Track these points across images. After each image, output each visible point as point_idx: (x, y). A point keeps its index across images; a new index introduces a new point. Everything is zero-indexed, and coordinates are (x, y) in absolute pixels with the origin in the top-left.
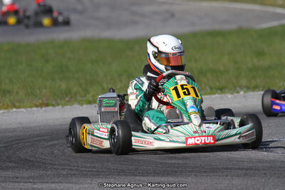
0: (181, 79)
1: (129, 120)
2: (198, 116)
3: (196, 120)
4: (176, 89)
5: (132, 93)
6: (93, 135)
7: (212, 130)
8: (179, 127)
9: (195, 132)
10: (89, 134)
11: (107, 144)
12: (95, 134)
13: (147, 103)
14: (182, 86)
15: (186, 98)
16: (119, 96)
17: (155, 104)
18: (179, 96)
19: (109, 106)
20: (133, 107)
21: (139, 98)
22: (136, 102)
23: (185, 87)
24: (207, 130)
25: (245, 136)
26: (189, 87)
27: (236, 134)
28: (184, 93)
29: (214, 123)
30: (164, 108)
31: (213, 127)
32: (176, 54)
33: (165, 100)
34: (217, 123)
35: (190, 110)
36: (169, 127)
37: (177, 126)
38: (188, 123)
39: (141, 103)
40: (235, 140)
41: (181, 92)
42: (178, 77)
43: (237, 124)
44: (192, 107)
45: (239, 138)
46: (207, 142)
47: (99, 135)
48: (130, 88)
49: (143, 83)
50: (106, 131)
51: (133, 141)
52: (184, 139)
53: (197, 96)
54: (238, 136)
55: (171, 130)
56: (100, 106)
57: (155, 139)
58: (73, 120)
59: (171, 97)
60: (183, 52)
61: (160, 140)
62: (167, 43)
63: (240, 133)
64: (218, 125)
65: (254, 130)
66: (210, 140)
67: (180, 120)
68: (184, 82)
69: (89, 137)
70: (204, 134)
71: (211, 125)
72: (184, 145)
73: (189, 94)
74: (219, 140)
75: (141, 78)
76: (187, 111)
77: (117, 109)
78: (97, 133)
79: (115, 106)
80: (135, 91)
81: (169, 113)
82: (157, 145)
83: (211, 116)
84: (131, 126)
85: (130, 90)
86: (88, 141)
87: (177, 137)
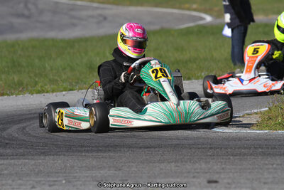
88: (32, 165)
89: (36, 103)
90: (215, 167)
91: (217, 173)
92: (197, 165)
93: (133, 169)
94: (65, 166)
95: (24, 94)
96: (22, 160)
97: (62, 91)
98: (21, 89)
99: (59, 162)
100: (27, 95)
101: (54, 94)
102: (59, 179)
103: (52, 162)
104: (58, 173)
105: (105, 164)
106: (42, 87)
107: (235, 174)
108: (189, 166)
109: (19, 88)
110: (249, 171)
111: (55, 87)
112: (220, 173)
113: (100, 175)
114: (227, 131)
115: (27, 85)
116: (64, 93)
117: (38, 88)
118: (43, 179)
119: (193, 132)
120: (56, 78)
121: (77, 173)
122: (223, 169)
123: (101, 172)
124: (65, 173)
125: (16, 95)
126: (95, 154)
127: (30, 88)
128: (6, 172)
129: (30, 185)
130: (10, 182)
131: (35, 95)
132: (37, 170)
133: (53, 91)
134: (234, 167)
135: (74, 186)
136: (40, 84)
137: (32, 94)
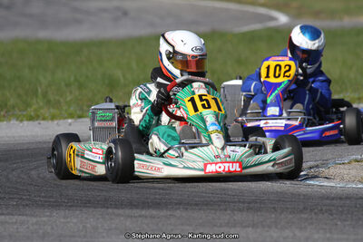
0: (199, 88)
1: (131, 139)
2: (221, 136)
3: (218, 141)
4: (192, 100)
5: (136, 105)
6: (83, 157)
7: (238, 155)
8: (196, 149)
9: (217, 157)
10: (78, 155)
11: (101, 170)
12: (86, 156)
13: (156, 118)
14: (200, 96)
15: (205, 112)
16: (117, 107)
17: (165, 118)
18: (196, 109)
19: (105, 121)
20: (137, 123)
21: (144, 111)
22: (140, 116)
23: (204, 98)
24: (232, 154)
25: (281, 163)
26: (209, 98)
27: (269, 160)
28: (203, 106)
29: (241, 146)
30: (177, 124)
31: (240, 151)
33: (179, 114)
34: (245, 146)
35: (211, 128)
36: (183, 149)
37: (194, 147)
38: (207, 145)
39: (147, 118)
40: (268, 168)
41: (199, 104)
42: (195, 85)
43: (269, 148)
44: (213, 124)
45: (273, 166)
46: (232, 169)
47: (92, 157)
48: (133, 97)
49: (150, 91)
50: (100, 152)
51: (136, 165)
52: (202, 165)
53: (220, 109)
54: (272, 164)
55: (185, 153)
56: (93, 120)
57: (164, 164)
58: (58, 137)
59: (186, 110)
61: (170, 165)
63: (274, 159)
64: (247, 149)
65: (292, 156)
66: (236, 167)
67: (197, 141)
68: (203, 92)
69: (78, 160)
70: (228, 160)
71: (237, 148)
72: (202, 173)
73: (209, 107)
74: (247, 167)
75: (148, 85)
76: (206, 130)
77: (115, 124)
78: (88, 155)
79: (112, 119)
80: (139, 102)
81: (183, 130)
82: (167, 172)
83: (238, 137)
84: (134, 146)
85: (133, 101)
86: (77, 165)
87: (193, 163)
88: (33, 224)
89: (29, 134)
94: (84, 227)
95: (10, 120)
96: (16, 217)
97: (65, 118)
98: (2, 113)
99: (75, 221)
100: (14, 122)
101: (56, 122)
103: (62, 220)
106: (36, 110)
114: (325, 184)
115: (14, 107)
116: (70, 121)
117: (31, 111)
119: (274, 184)
120: (57, 98)
121: (103, 237)
124: (85, 236)
126: (128, 211)
127: (17, 112)
131: (25, 123)
132: (41, 231)
133: (53, 118)
136: (34, 107)
137: (21, 121)
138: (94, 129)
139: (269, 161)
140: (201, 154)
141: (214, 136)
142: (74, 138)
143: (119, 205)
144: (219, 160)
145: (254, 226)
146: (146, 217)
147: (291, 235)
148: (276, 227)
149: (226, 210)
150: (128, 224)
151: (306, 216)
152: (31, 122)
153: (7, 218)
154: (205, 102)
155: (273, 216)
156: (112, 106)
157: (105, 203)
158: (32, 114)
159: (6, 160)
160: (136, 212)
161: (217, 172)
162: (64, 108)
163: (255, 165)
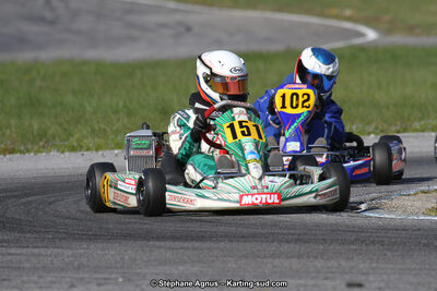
0: (240, 114)
2: (259, 165)
3: (256, 170)
4: (232, 127)
5: (174, 132)
6: (116, 188)
7: (277, 185)
8: (231, 180)
9: (254, 188)
10: (111, 186)
12: (119, 187)
14: (240, 123)
15: (244, 139)
16: (155, 134)
17: (205, 147)
18: (235, 137)
19: (141, 149)
20: (175, 150)
21: (183, 138)
22: (179, 144)
23: (244, 124)
24: (270, 184)
26: (250, 124)
28: (243, 133)
29: (281, 176)
30: (216, 153)
31: (279, 182)
32: (236, 78)
34: (285, 176)
35: (249, 157)
37: (232, 177)
38: (243, 176)
39: (187, 145)
40: (310, 199)
41: (238, 130)
42: (236, 110)
43: (316, 178)
44: (252, 152)
45: (315, 197)
46: (269, 201)
48: (172, 124)
49: (189, 117)
50: (133, 182)
51: (167, 198)
52: (237, 197)
53: (260, 137)
54: (313, 195)
55: (221, 184)
56: (128, 149)
57: (197, 196)
58: (92, 166)
59: (225, 138)
60: (246, 76)
61: (204, 197)
62: (224, 62)
63: (317, 191)
64: (287, 179)
65: (337, 187)
66: (274, 199)
67: (233, 171)
68: (244, 118)
69: (111, 191)
70: (265, 191)
71: (276, 179)
72: (238, 205)
73: (249, 134)
74: (286, 199)
75: (187, 111)
76: (244, 158)
77: (152, 152)
78: (121, 185)
79: (149, 148)
80: (178, 129)
83: (278, 166)
85: (171, 128)
86: (110, 197)
87: (228, 194)
88: (69, 257)
89: (70, 166)
90: (361, 266)
91: (363, 274)
92: (333, 263)
93: (229, 266)
95: (50, 151)
97: (112, 149)
98: (41, 144)
100: (54, 153)
101: (100, 153)
102: (114, 276)
104: (111, 268)
105: (185, 258)
107: (392, 277)
108: (319, 263)
109: (40, 141)
110: (414, 272)
111: (101, 141)
112: (368, 274)
113: (176, 272)
115: (54, 138)
116: (116, 152)
118: (87, 276)
120: (102, 126)
122: (373, 269)
123: (181, 268)
124: (122, 267)
125: (36, 153)
126: (169, 244)
127: (58, 142)
128: (27, 265)
129: (66, 283)
130: (35, 278)
131: (67, 154)
132: (76, 263)
133: (98, 148)
134: (391, 266)
135: (137, 286)
136: (77, 136)
137: (63, 152)
138: (129, 158)
139: (311, 192)
140: (237, 185)
141: (251, 166)
142: (110, 167)
143: (161, 237)
144: (255, 191)
145: (299, 257)
146: (187, 249)
147: (336, 264)
148: (322, 258)
149: (273, 241)
150: (168, 255)
151: (355, 247)
152: (73, 154)
153: (42, 251)
154: (245, 129)
155: (321, 247)
156: (149, 133)
157: (147, 236)
158: (75, 144)
159: (44, 193)
160: (178, 244)
161: (253, 203)
162: (111, 137)
163: (295, 197)
